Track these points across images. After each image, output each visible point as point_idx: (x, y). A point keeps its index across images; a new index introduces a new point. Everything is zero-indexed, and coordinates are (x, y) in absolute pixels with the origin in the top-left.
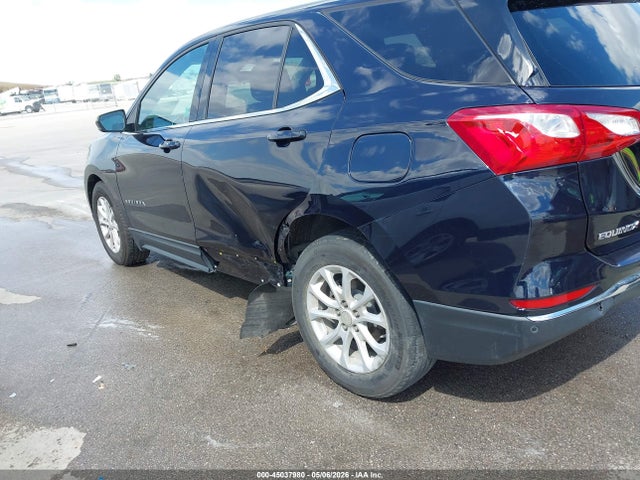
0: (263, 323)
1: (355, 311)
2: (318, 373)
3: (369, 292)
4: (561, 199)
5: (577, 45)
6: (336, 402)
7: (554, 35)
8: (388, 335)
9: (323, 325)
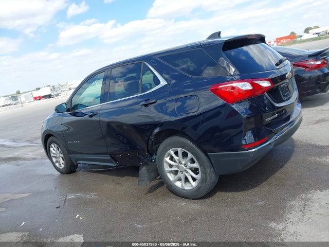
0: (146, 178)
1: (185, 165)
2: (172, 195)
3: (190, 155)
4: (251, 108)
5: (244, 58)
6: (183, 203)
7: (235, 55)
8: (200, 170)
9: (172, 174)
